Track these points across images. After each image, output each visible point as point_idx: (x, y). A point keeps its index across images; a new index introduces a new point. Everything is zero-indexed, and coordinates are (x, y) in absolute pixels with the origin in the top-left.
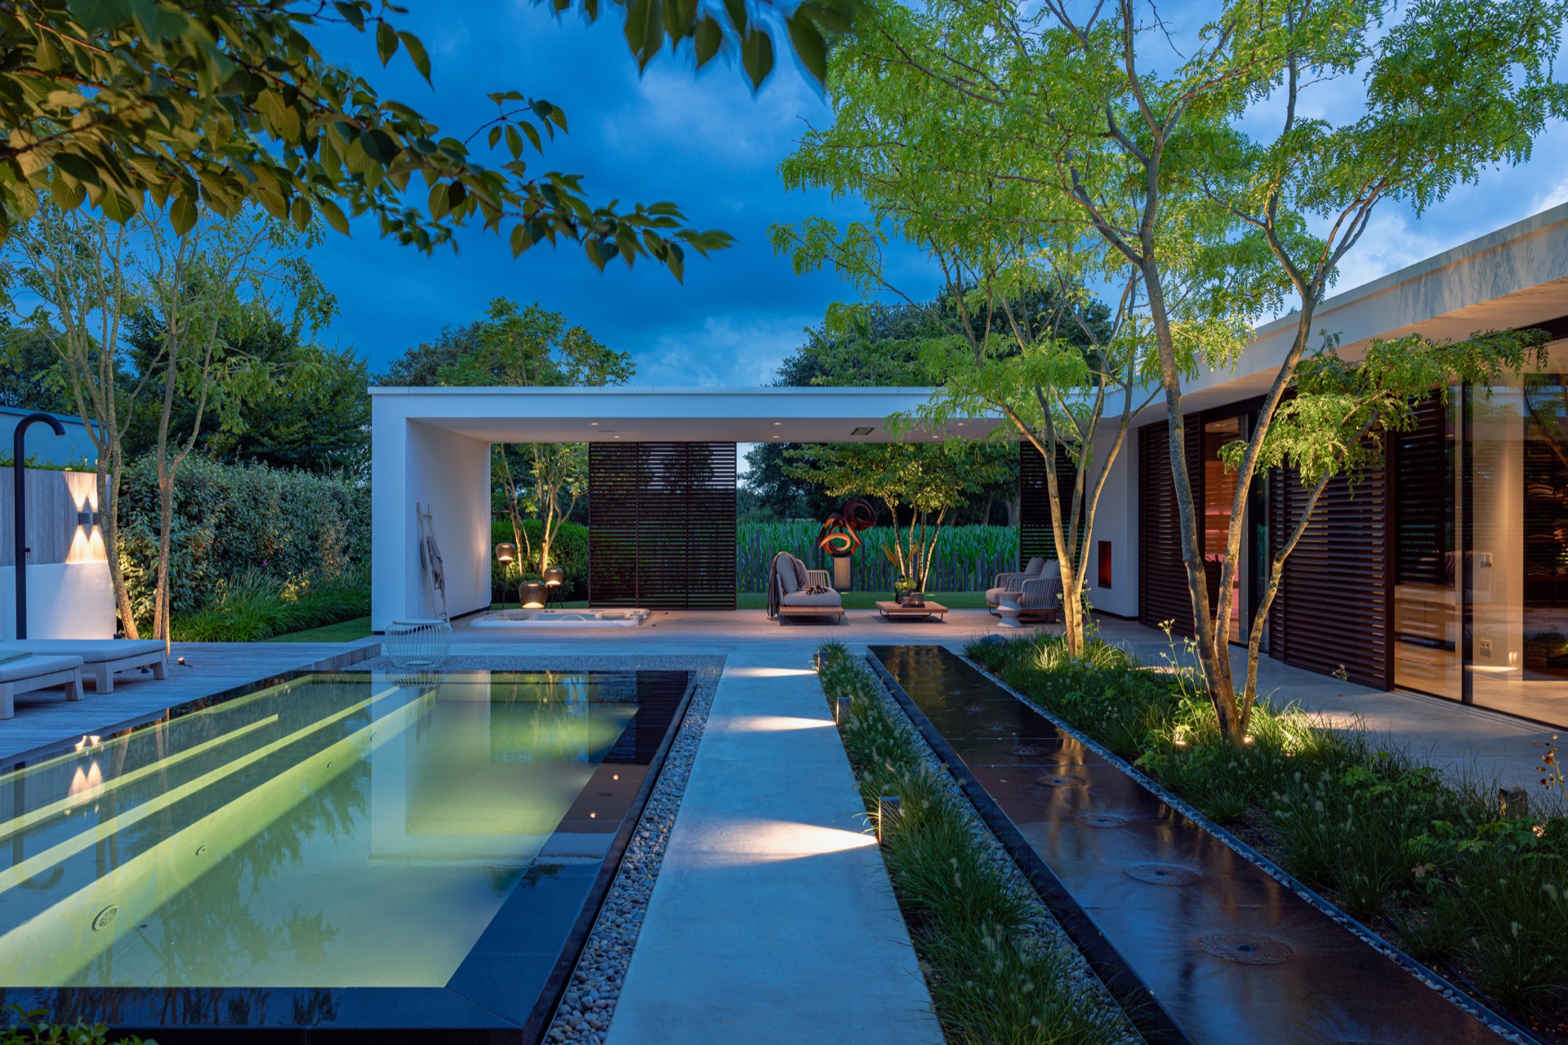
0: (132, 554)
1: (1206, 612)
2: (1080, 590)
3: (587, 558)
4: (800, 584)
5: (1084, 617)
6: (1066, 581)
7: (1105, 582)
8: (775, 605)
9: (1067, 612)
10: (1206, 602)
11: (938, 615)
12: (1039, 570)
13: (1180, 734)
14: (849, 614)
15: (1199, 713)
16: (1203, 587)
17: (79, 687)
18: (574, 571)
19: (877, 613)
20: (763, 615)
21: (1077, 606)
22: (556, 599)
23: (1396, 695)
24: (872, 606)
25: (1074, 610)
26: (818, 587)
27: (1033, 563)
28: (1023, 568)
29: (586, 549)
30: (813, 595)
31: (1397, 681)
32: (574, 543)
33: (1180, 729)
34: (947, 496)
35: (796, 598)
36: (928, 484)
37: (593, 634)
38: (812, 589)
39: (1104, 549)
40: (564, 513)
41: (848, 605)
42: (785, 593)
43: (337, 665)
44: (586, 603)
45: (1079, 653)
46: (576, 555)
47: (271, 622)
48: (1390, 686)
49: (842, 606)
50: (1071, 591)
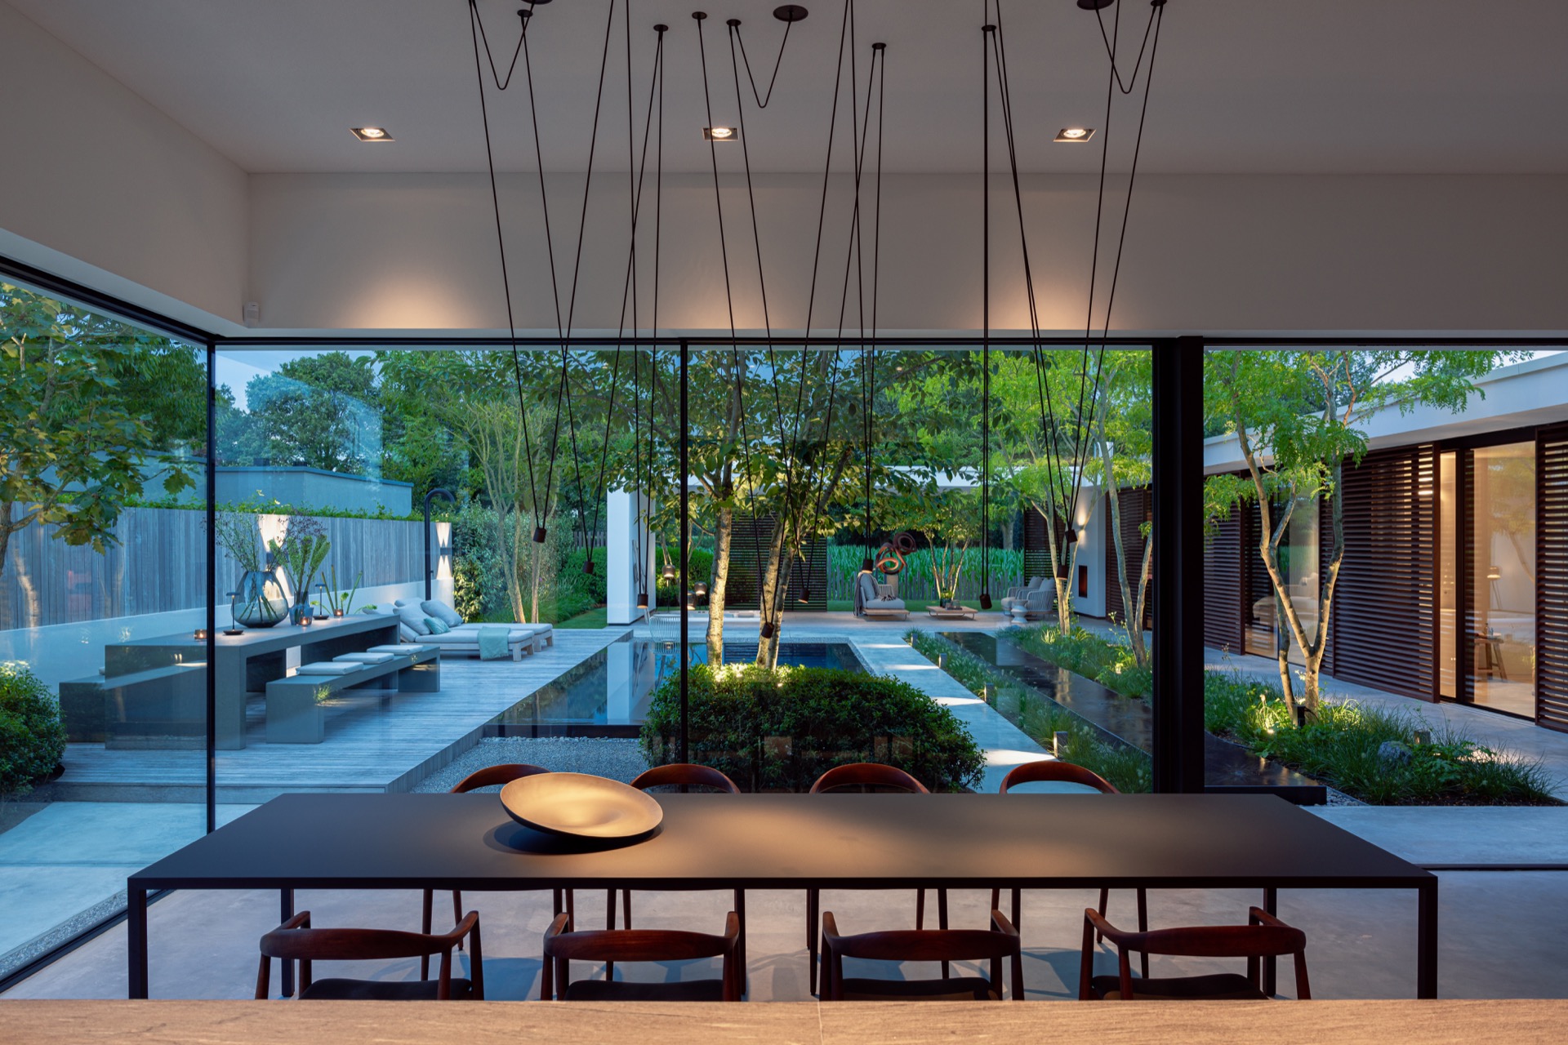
1: (1131, 608)
2: (1067, 598)
4: (876, 594)
5: (1070, 613)
6: (1059, 592)
7: (1083, 593)
8: (860, 610)
9: (1060, 611)
10: (1131, 603)
11: (970, 616)
12: (1038, 585)
13: (1118, 668)
14: (913, 615)
15: (1129, 659)
16: (1129, 596)
19: (928, 614)
20: (851, 616)
21: (1066, 607)
23: (1247, 657)
24: (925, 610)
25: (1064, 609)
26: (889, 596)
27: (1034, 580)
28: (1026, 584)
30: (886, 601)
31: (1247, 650)
33: (1118, 665)
34: (971, 532)
35: (874, 604)
36: (957, 523)
38: (885, 598)
39: (1083, 571)
41: (911, 609)
42: (867, 600)
45: (1067, 634)
48: (1243, 652)
49: (906, 608)
50: (1063, 598)
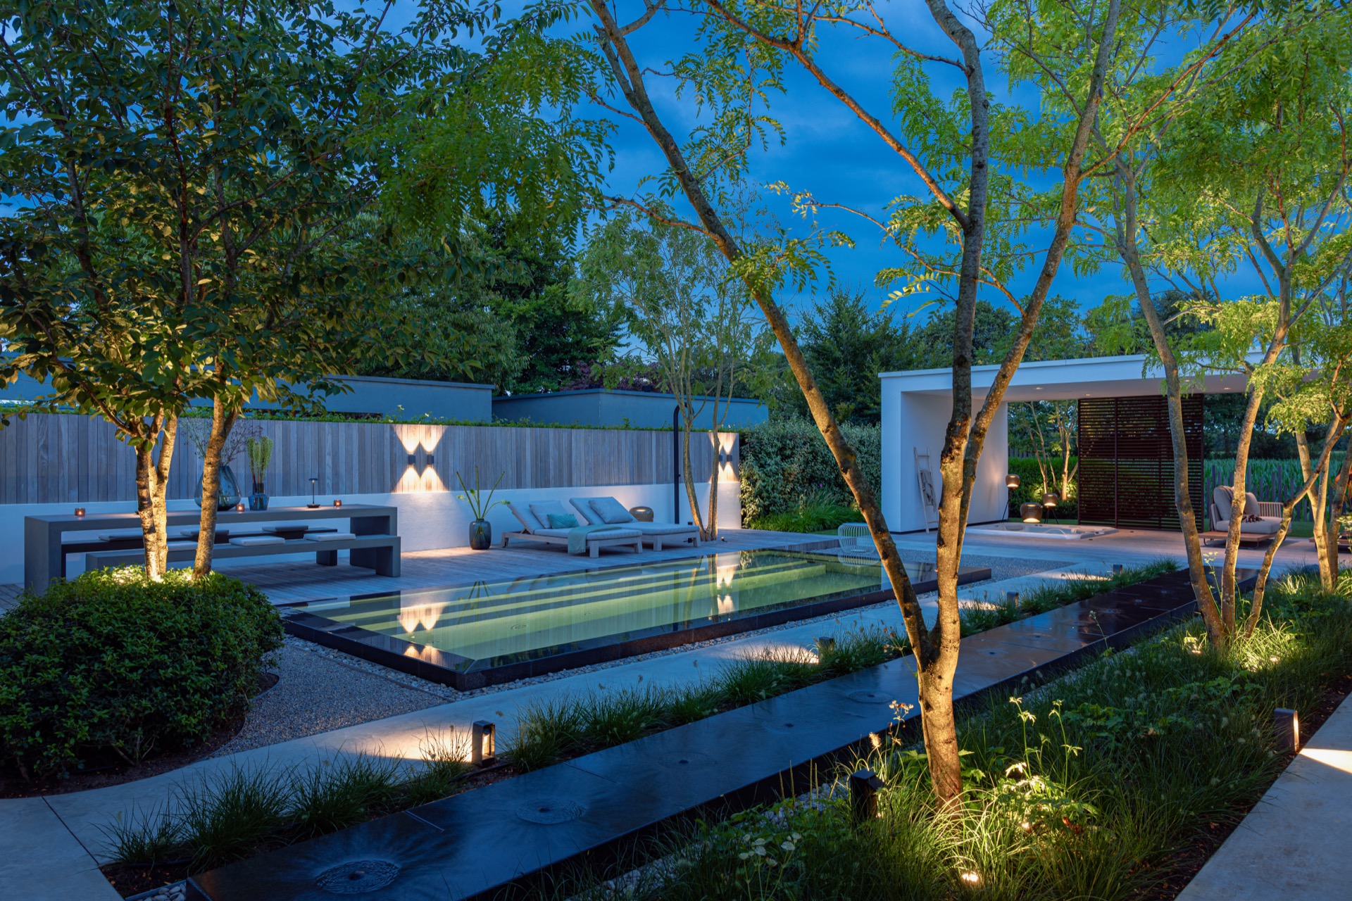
0: (748, 478)
17: (640, 547)
22: (1052, 517)
37: (1001, 541)
43: (810, 547)
44: (1076, 521)
47: (822, 522)
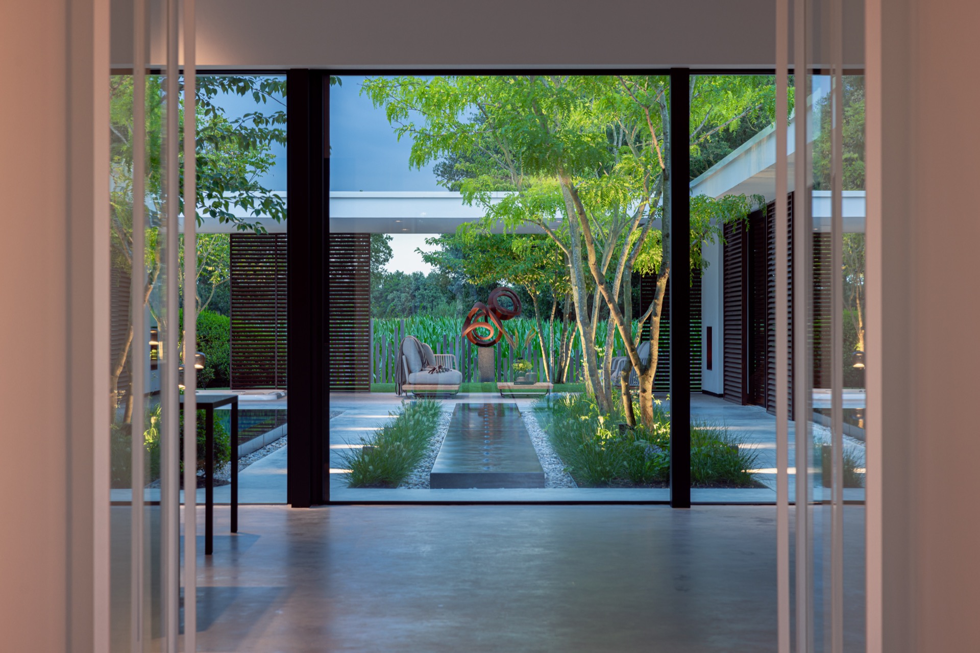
3: (227, 346)
4: (425, 364)
7: (709, 363)
8: (401, 385)
18: (214, 358)
19: (499, 394)
26: (440, 367)
29: (226, 336)
30: (435, 374)
32: (214, 331)
38: (434, 369)
39: (709, 333)
40: (203, 304)
42: (410, 372)
46: (216, 343)
